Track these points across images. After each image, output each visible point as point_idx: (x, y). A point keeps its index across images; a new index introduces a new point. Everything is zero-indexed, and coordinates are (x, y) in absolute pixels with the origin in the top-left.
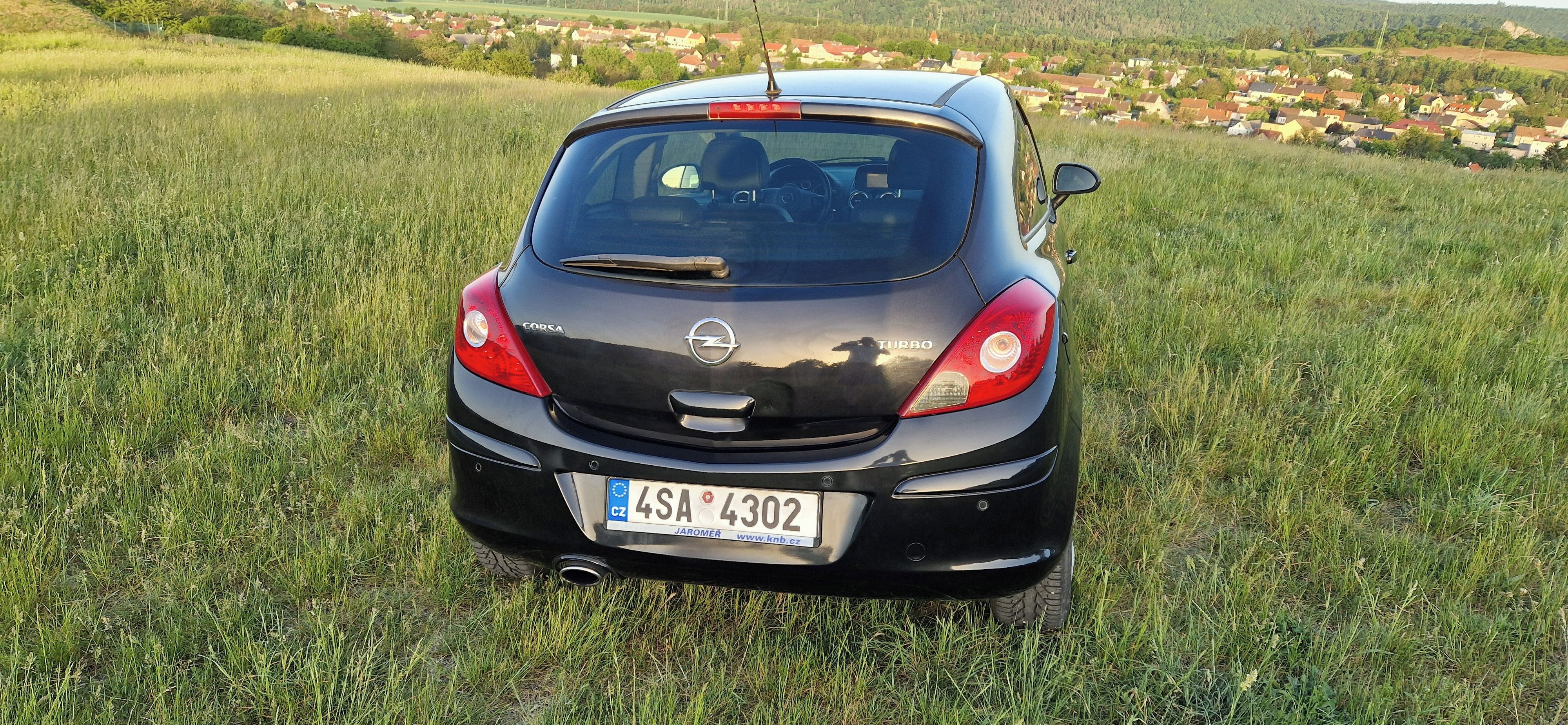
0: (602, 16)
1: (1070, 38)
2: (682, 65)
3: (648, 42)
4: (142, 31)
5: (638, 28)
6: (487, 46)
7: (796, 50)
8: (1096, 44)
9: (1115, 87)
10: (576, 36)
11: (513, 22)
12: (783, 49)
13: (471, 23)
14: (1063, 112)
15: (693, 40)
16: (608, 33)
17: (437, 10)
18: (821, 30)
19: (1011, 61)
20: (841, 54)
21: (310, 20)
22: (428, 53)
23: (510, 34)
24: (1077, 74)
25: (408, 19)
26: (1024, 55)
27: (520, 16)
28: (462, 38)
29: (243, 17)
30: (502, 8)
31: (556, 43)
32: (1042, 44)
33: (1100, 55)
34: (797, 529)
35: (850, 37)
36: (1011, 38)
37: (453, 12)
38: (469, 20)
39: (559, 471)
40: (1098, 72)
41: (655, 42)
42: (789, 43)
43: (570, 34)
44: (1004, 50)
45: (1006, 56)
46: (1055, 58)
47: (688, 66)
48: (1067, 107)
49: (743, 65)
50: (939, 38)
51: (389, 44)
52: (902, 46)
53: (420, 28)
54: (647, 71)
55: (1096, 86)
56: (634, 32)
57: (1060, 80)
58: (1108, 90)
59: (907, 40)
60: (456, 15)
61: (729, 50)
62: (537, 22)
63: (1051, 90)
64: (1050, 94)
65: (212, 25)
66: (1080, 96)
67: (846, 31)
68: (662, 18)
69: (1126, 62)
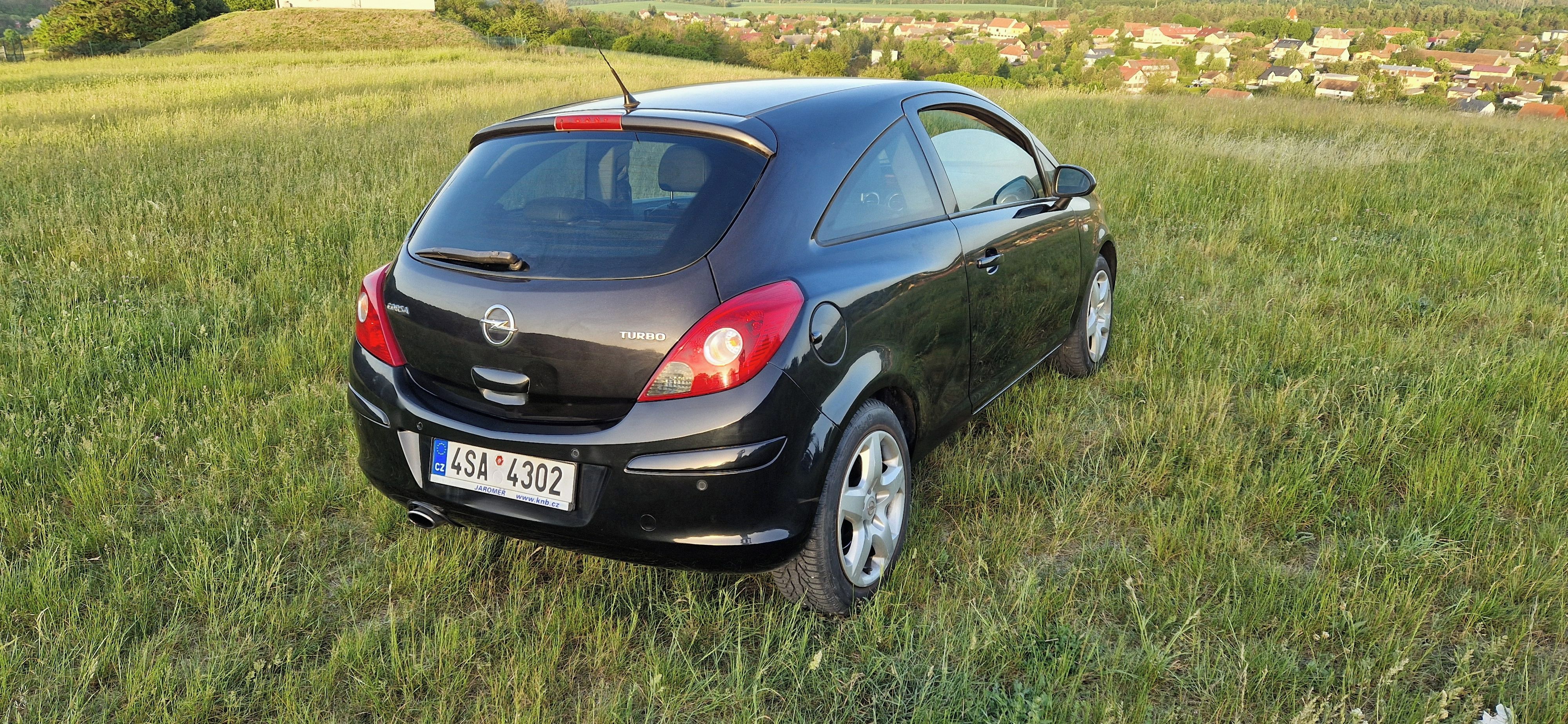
0: (925, 9)
1: (1467, 9)
2: (1003, 56)
3: (970, 34)
4: (511, 44)
5: (961, 20)
6: (813, 45)
7: (1129, 35)
8: (1501, 15)
9: (1523, 64)
10: (898, 32)
11: (838, 21)
12: (1114, 35)
13: (800, 24)
14: (1451, 94)
15: (1017, 30)
16: (930, 27)
17: (770, 12)
18: (1160, 12)
19: (1388, 37)
20: (1179, 37)
21: (654, 28)
22: (753, 55)
23: (836, 33)
24: (1473, 51)
25: (743, 23)
26: (1406, 30)
27: (847, 15)
28: (790, 39)
29: (598, 28)
30: (829, 8)
31: (878, 40)
32: (1430, 16)
33: (1505, 28)
34: (558, 493)
35: (1192, 18)
36: (1390, 11)
37: (784, 14)
38: (798, 21)
39: (401, 430)
40: (1501, 48)
41: (977, 34)
42: (1121, 28)
43: (892, 29)
44: (1380, 25)
45: (1382, 31)
46: (1446, 33)
47: (1008, 56)
48: (1457, 89)
49: (1068, 53)
50: (1300, 15)
51: (720, 47)
52: (1254, 25)
53: (753, 31)
54: (965, 64)
55: (1497, 63)
56: (957, 24)
57: (1451, 58)
58: (1513, 68)
59: (1260, 19)
60: (787, 17)
61: (1054, 38)
62: (862, 19)
63: (1438, 69)
64: (1435, 74)
65: (573, 36)
66: (1474, 75)
67: (1188, 11)
68: (986, 8)
69: (1540, 35)
